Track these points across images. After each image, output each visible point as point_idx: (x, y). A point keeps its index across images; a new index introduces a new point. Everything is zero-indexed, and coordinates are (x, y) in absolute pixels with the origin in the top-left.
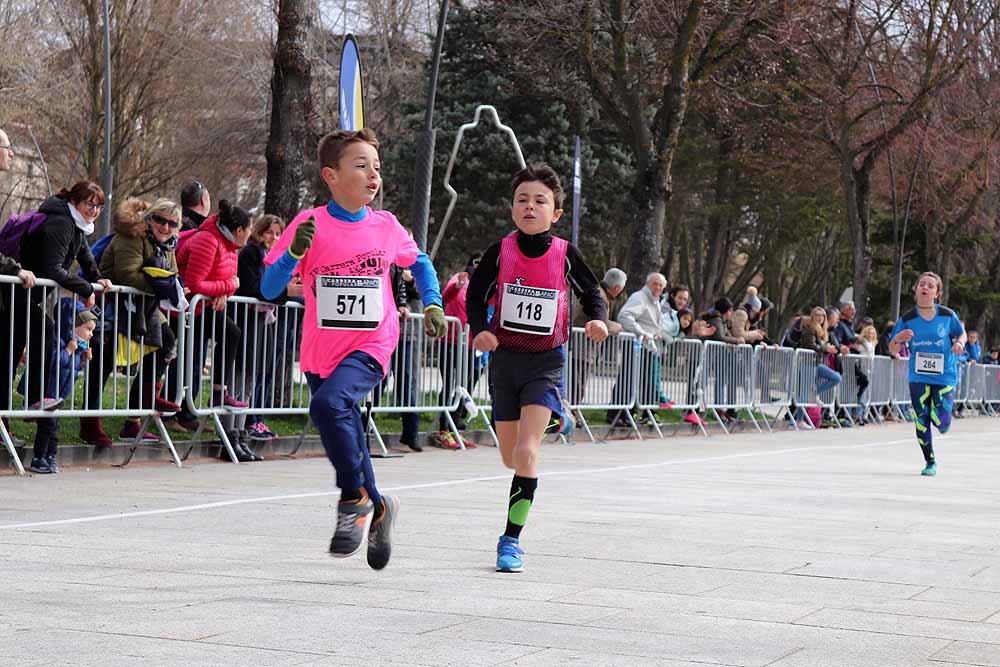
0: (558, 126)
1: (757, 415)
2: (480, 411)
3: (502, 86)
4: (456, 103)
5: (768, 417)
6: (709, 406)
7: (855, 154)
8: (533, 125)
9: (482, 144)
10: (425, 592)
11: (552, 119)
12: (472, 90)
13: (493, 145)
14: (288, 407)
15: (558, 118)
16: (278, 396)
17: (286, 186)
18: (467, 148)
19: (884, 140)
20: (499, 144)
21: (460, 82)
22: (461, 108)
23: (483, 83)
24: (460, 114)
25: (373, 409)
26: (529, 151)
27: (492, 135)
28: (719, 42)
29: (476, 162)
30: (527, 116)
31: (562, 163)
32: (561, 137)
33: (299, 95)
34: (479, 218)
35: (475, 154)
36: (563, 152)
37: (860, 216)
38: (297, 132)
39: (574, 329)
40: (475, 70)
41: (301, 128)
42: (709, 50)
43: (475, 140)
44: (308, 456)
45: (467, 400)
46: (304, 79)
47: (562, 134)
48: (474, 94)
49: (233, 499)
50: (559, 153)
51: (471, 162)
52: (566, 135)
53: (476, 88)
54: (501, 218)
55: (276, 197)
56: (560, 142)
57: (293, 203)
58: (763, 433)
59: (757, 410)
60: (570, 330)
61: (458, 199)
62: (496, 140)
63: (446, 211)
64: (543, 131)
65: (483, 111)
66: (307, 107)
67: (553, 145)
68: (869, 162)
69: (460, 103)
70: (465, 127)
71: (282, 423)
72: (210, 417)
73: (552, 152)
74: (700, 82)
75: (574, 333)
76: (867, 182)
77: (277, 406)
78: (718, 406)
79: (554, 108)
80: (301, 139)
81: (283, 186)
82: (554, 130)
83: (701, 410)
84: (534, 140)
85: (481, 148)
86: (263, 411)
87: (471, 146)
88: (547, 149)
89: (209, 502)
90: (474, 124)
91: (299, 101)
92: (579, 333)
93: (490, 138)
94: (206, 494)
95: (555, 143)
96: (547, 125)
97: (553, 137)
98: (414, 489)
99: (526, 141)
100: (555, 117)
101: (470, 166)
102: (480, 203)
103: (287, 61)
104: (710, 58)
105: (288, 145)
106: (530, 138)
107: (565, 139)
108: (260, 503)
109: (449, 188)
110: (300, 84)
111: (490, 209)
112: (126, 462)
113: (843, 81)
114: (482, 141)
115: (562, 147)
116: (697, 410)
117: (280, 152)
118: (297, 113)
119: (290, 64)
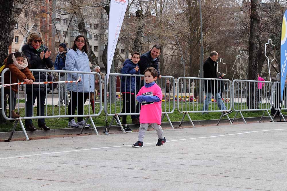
14: (258, 109)
25: (281, 109)
33: (257, 25)
41: (258, 34)
46: (258, 21)
55: (252, 53)
71: (256, 113)
72: (238, 112)
80: (258, 37)
86: (252, 110)
91: (257, 27)
103: (254, 16)
105: (255, 39)
108: (258, 132)
110: (257, 22)
112: (218, 124)
117: (253, 41)
118: (257, 30)
119: (255, 17)
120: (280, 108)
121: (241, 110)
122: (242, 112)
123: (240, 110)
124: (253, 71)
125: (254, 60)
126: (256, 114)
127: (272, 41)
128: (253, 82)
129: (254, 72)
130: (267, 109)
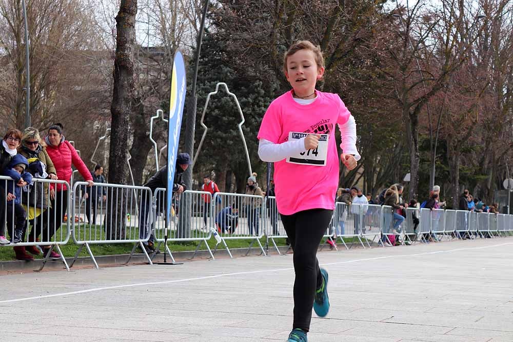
0: (258, 93)
1: (363, 240)
2: (222, 240)
3: (230, 73)
4: (206, 81)
5: (369, 240)
6: (338, 236)
7: (410, 105)
8: (246, 93)
9: (220, 102)
10: (199, 335)
11: (256, 89)
12: (215, 75)
13: (226, 103)
14: (124, 239)
15: (258, 88)
16: (118, 234)
17: (121, 126)
18: (212, 104)
19: (425, 98)
20: (229, 102)
21: (208, 71)
22: (208, 84)
23: (219, 71)
24: (208, 87)
25: (168, 239)
26: (244, 105)
27: (225, 97)
28: (341, 50)
29: (217, 111)
30: (243, 88)
31: (261, 111)
32: (260, 98)
33: (127, 80)
34: (219, 140)
35: (216, 107)
36: (262, 106)
37: (413, 137)
38: (127, 98)
39: (269, 197)
40: (216, 64)
41: (129, 96)
42: (336, 53)
43: (216, 100)
44: (134, 264)
45: (215, 234)
46: (129, 72)
47: (261, 97)
48: (215, 77)
49: (97, 287)
50: (259, 106)
51: (214, 112)
52: (263, 97)
53: (216, 74)
54: (230, 140)
55: (116, 131)
56: (260, 101)
57: (125, 135)
58: (366, 249)
59: (363, 237)
60: (267, 197)
61: (208, 131)
62: (227, 100)
63: (202, 137)
64: (251, 95)
65: (220, 85)
66: (131, 86)
67: (256, 103)
68: (417, 109)
69: (208, 81)
70: (210, 94)
71: (121, 247)
72: (84, 245)
73: (256, 106)
74: (331, 70)
75: (269, 199)
76: (416, 120)
77: (118, 239)
78: (343, 235)
79: (257, 84)
80: (129, 102)
81: (120, 126)
82: (256, 94)
83: (334, 237)
84: (246, 100)
85: (219, 104)
86: (111, 241)
87: (214, 103)
88: (253, 105)
89: (85, 289)
90: (216, 92)
91: (127, 83)
92: (272, 199)
93: (224, 99)
94: (84, 285)
95: (257, 102)
96: (253, 92)
97: (256, 98)
98: (190, 281)
99: (242, 101)
100: (257, 88)
101: (214, 114)
102: (219, 132)
103: (121, 62)
104: (336, 58)
105: (123, 105)
106: (244, 99)
107: (262, 99)
108: (112, 289)
109: (203, 125)
110: (128, 74)
111: (224, 135)
112: (41, 269)
113: (403, 69)
114: (219, 101)
115: (261, 103)
116: (332, 237)
117: (118, 108)
118: (126, 89)
119: (123, 64)
120: (166, 238)
121: (89, 242)
122: (90, 245)
123: (87, 242)
124: (117, 166)
125: (119, 144)
126: (120, 249)
127: (163, 114)
128: (115, 188)
129: (119, 167)
130: (141, 241)
